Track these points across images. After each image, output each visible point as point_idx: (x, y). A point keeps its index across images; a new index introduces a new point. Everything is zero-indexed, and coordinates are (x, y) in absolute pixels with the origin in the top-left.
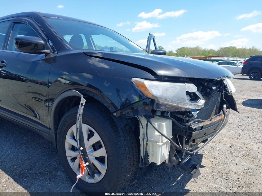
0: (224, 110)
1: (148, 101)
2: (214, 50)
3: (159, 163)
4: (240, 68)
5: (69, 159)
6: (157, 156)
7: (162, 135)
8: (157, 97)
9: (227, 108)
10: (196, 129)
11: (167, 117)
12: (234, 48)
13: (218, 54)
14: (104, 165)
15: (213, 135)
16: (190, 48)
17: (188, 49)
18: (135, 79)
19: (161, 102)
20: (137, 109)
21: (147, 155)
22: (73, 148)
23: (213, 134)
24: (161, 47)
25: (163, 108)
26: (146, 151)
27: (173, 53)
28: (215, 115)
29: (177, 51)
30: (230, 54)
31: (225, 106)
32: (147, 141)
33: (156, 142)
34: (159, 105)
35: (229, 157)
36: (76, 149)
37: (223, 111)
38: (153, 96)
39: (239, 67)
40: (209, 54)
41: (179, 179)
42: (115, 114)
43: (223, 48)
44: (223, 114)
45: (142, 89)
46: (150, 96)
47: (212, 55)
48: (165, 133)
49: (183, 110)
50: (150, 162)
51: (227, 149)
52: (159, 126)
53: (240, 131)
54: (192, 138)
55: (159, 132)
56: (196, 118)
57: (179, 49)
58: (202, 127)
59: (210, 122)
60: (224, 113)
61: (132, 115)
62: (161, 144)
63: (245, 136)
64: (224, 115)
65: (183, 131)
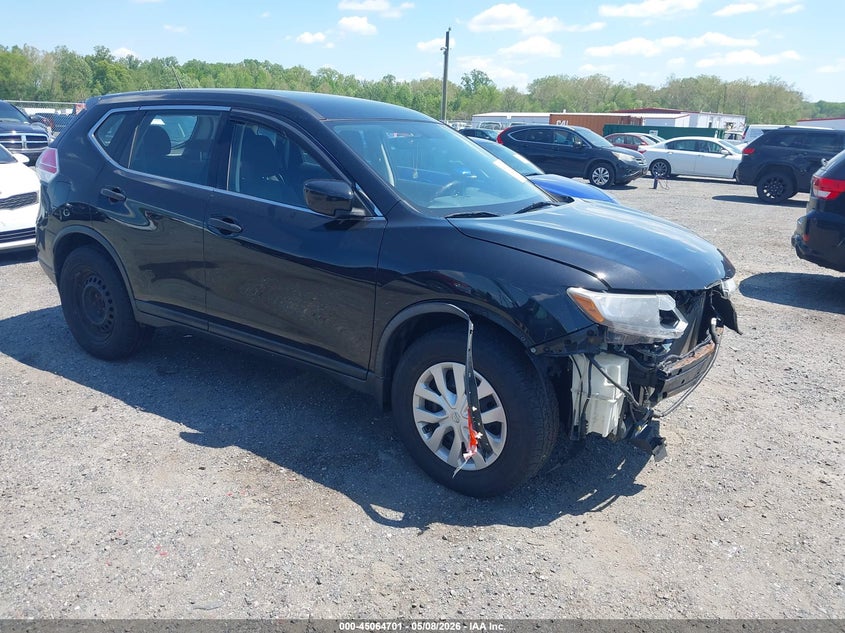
0: (714, 328)
1: (595, 329)
2: (648, 88)
3: (605, 434)
4: (733, 161)
5: (420, 427)
6: (603, 421)
7: (616, 385)
8: (611, 323)
9: (719, 324)
10: (670, 374)
11: (619, 354)
12: (714, 81)
13: (663, 102)
14: (499, 438)
15: (694, 383)
16: (574, 80)
17: (567, 81)
18: (572, 290)
19: (618, 328)
20: (575, 343)
21: (584, 421)
22: (429, 406)
23: (695, 380)
24: (480, 73)
25: (617, 340)
26: (584, 414)
27: (520, 95)
28: (698, 343)
29: (530, 87)
30: (701, 101)
31: (714, 321)
32: (589, 395)
33: (605, 398)
34: (612, 335)
35: (713, 425)
36: (435, 408)
37: (711, 332)
38: (605, 320)
39: (729, 157)
40: (634, 100)
41: (619, 468)
42: (533, 350)
43: (678, 81)
44: (712, 341)
45: (587, 309)
46: (601, 321)
47: (644, 104)
48: (619, 383)
49: (651, 342)
50: (589, 431)
51: (709, 407)
52: (610, 370)
53: (735, 367)
54: (664, 390)
55: (610, 380)
56: (669, 353)
57: (537, 82)
58: (680, 371)
59: (693, 359)
60: (714, 338)
61: (565, 351)
62: (613, 401)
63: (747, 377)
64: (715, 342)
65: (645, 377)
